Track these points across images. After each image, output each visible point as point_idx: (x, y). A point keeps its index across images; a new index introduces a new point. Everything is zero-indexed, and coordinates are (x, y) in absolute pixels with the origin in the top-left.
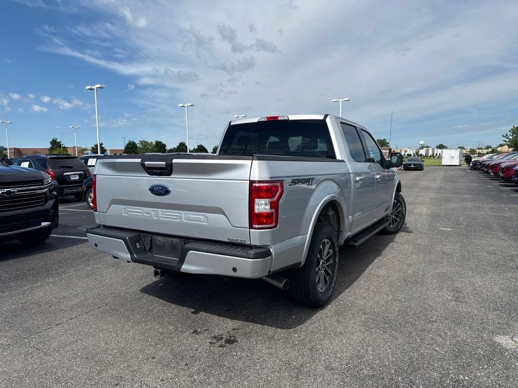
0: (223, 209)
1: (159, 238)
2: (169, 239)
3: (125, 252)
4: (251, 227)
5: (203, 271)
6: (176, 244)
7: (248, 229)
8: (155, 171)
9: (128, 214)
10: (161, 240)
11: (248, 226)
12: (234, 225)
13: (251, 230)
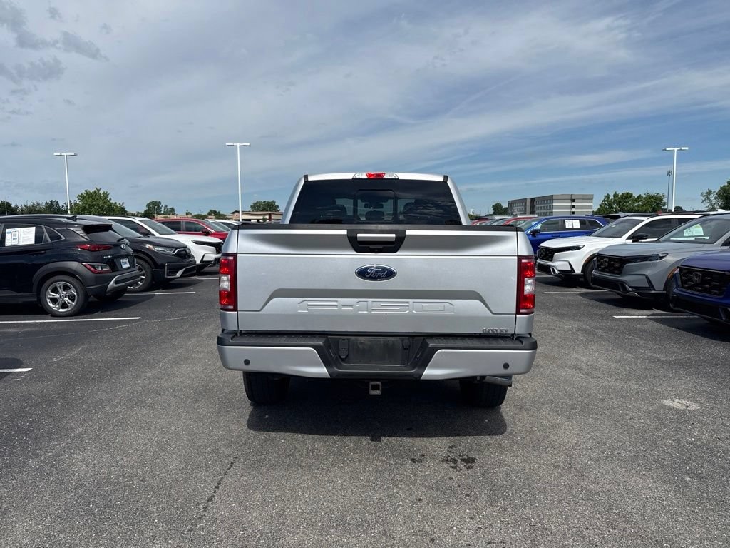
0: (480, 293)
1: (362, 339)
2: (382, 339)
3: (315, 365)
4: (518, 312)
5: (457, 373)
6: (393, 344)
7: (514, 316)
8: (372, 247)
9: (308, 310)
10: (366, 342)
11: (515, 312)
12: (494, 312)
13: (518, 316)
